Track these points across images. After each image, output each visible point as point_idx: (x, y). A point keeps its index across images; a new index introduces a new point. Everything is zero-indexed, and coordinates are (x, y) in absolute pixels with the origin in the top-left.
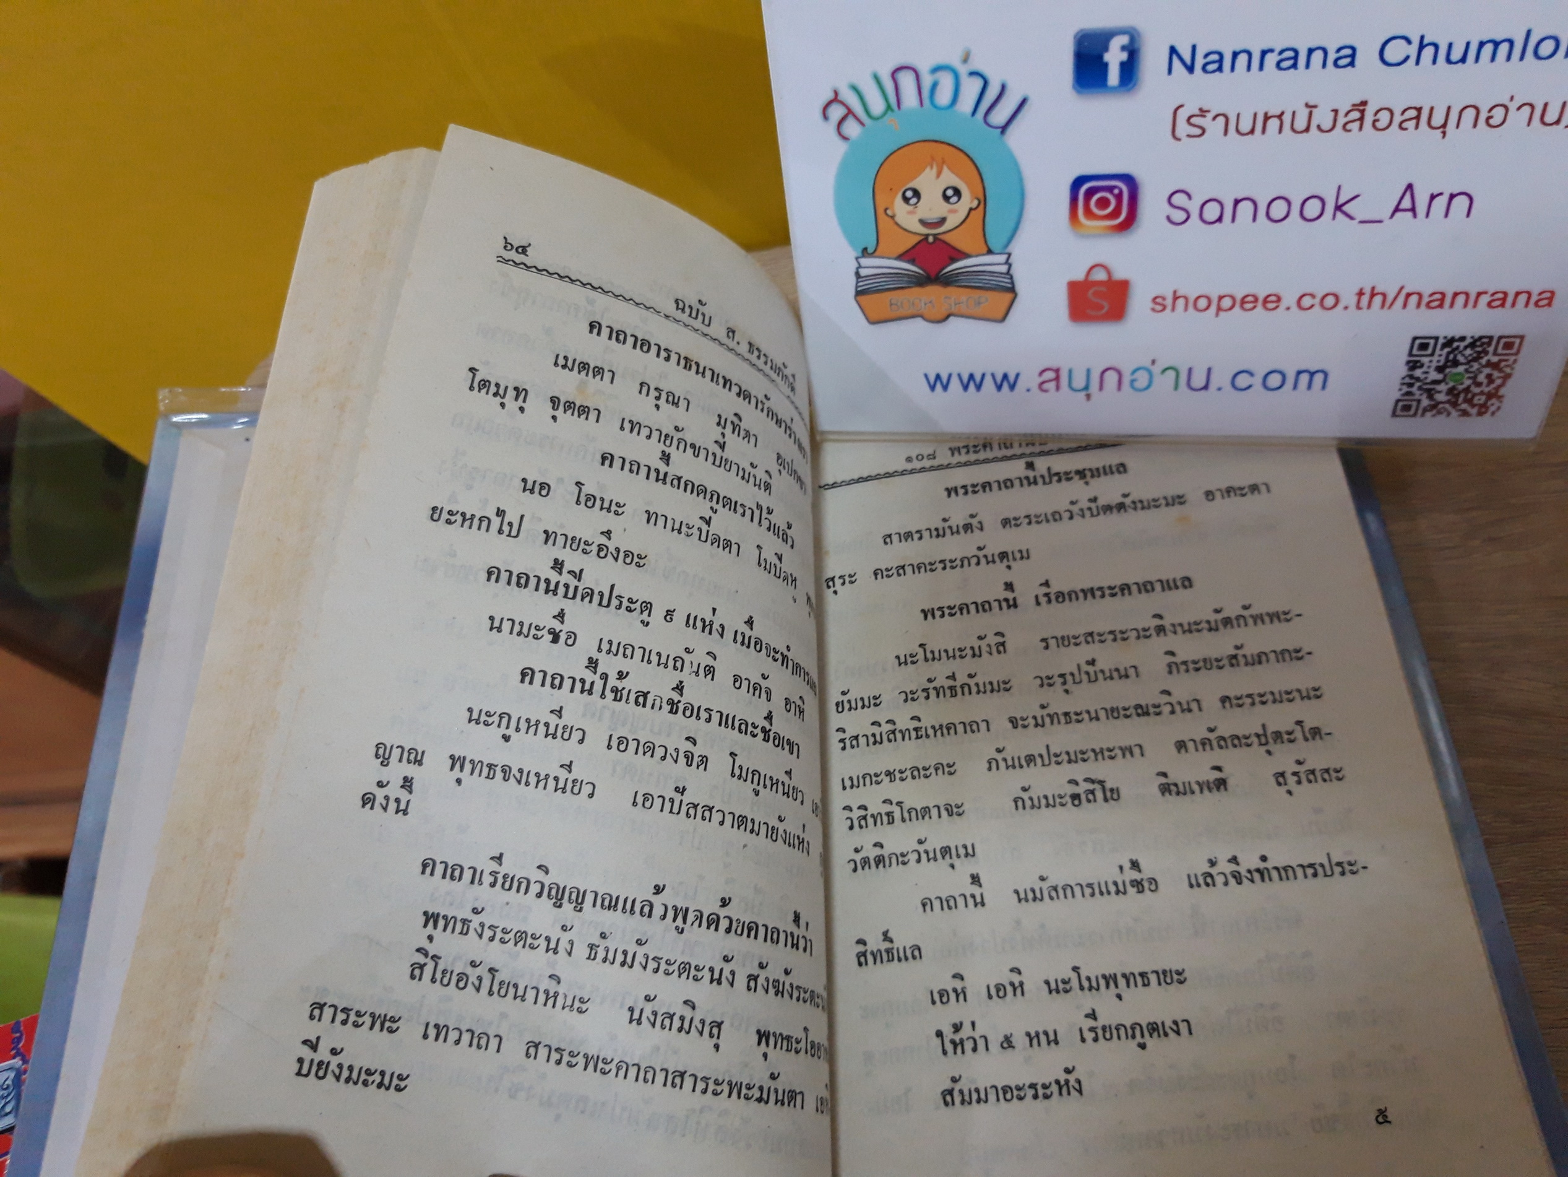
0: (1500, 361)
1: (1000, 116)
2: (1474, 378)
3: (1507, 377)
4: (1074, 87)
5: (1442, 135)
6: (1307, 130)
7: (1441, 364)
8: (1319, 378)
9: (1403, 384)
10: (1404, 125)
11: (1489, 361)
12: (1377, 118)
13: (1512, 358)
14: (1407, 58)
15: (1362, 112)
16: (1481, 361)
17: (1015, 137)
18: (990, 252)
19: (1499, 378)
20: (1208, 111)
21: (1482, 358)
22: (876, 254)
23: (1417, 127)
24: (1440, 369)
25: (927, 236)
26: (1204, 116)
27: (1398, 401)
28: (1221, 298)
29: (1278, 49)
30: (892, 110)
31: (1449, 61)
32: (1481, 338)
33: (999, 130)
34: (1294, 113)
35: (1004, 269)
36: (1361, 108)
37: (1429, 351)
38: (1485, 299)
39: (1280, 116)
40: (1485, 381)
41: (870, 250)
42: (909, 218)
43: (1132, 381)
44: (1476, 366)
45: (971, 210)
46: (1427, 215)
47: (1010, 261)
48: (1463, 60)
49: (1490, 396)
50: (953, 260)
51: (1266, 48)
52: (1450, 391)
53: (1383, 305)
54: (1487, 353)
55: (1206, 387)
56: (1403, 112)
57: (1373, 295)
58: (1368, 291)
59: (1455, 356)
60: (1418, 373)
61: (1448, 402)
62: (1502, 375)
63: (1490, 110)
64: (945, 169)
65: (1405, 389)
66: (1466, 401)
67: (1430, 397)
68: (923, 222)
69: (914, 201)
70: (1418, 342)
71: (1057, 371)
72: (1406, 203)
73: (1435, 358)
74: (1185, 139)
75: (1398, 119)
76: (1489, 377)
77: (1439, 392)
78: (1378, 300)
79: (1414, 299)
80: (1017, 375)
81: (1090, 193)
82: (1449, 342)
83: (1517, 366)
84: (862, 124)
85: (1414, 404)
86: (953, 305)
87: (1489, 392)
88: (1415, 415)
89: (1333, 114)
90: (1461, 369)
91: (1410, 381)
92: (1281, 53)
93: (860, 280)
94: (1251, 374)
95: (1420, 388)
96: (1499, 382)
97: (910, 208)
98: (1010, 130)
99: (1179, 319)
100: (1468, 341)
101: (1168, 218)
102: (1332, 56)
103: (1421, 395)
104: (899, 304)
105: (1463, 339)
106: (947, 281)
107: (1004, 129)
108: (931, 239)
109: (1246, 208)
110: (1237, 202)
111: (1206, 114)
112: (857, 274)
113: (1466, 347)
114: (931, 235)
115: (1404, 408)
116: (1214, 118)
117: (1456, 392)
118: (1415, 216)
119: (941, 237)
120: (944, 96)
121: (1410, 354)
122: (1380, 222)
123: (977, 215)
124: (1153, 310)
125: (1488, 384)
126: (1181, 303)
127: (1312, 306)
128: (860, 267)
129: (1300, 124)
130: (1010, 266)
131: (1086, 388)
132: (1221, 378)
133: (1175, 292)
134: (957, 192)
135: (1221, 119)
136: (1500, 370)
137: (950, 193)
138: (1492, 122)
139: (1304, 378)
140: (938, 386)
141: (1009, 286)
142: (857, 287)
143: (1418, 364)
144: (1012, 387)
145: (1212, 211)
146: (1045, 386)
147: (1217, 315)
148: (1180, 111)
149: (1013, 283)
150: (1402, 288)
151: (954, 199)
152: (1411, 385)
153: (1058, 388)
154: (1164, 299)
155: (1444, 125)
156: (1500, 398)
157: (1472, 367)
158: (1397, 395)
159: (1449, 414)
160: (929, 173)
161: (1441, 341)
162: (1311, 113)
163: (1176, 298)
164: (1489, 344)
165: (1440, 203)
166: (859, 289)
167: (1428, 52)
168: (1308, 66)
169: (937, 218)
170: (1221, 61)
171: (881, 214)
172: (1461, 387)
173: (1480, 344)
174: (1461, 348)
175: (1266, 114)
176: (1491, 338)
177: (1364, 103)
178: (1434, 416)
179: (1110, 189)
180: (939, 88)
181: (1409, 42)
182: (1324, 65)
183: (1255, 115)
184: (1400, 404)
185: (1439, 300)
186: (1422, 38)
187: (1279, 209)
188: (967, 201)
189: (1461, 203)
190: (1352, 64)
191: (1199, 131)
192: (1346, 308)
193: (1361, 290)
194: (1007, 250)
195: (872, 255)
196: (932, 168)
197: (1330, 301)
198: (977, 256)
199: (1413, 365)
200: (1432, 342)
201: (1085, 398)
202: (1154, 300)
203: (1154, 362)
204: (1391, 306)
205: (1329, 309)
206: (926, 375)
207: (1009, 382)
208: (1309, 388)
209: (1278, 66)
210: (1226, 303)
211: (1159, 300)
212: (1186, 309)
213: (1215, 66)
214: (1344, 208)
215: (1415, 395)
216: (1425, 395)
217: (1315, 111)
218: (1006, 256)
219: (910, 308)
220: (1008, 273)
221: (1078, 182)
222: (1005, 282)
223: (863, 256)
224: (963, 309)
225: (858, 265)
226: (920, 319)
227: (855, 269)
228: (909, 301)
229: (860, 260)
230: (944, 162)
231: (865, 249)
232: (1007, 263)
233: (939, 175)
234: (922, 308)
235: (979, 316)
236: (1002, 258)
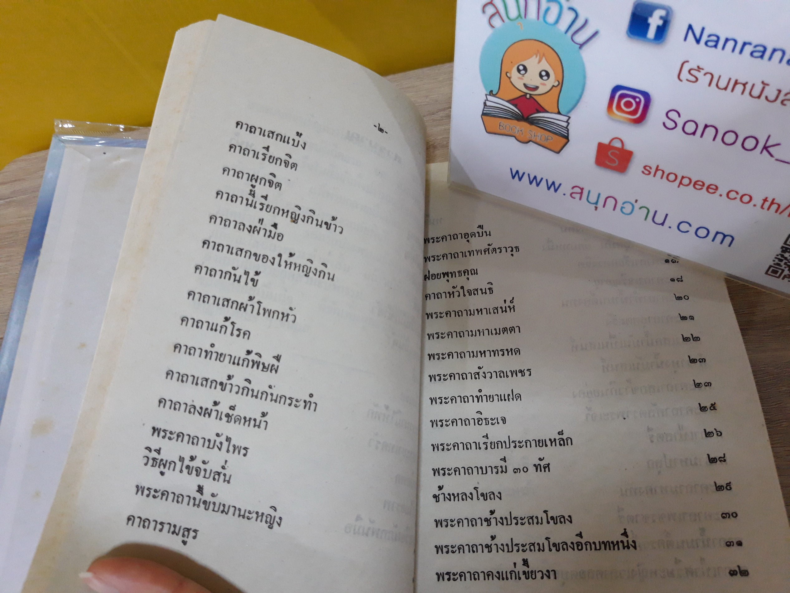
1: (581, 38)
4: (627, 33)
6: (759, 97)
8: (728, 239)
17: (587, 52)
18: (559, 113)
20: (703, 69)
22: (497, 96)
25: (527, 93)
26: (699, 71)
27: (770, 267)
28: (683, 177)
29: (754, 44)
30: (521, 18)
33: (579, 46)
34: (754, 85)
35: (565, 124)
39: (744, 85)
41: (494, 93)
42: (518, 81)
43: (622, 208)
45: (553, 86)
47: (569, 121)
50: (538, 112)
51: (747, 40)
53: (776, 211)
55: (662, 224)
57: (772, 203)
58: (770, 200)
60: (787, 255)
64: (544, 59)
65: (777, 261)
68: (525, 86)
69: (523, 72)
71: (582, 189)
74: (684, 81)
78: (774, 207)
80: (560, 185)
81: (622, 96)
84: (503, 21)
85: (780, 271)
86: (533, 136)
88: (779, 277)
89: (776, 92)
91: (781, 258)
92: (755, 46)
93: (486, 107)
94: (690, 225)
97: (520, 76)
98: (585, 48)
99: (657, 181)
101: (664, 124)
102: (787, 57)
103: (785, 268)
104: (504, 126)
106: (533, 122)
107: (581, 46)
108: (528, 96)
109: (710, 132)
110: (706, 126)
111: (701, 70)
112: (485, 104)
114: (529, 94)
115: (773, 271)
116: (705, 74)
119: (534, 97)
120: (551, 18)
121: (785, 243)
122: (788, 163)
123: (556, 90)
124: (643, 172)
126: (659, 173)
127: (735, 198)
128: (487, 100)
129: (756, 92)
130: (569, 124)
131: (596, 203)
132: (672, 222)
133: (658, 166)
134: (548, 75)
135: (709, 76)
137: (544, 73)
139: (720, 237)
140: (517, 176)
141: (566, 135)
142: (483, 110)
143: (788, 250)
144: (556, 190)
145: (690, 128)
146: (574, 195)
147: (679, 186)
148: (686, 65)
149: (568, 134)
151: (545, 78)
152: (781, 260)
153: (580, 199)
154: (651, 168)
158: (771, 264)
160: (535, 59)
162: (763, 89)
163: (657, 169)
166: (484, 112)
168: (770, 59)
169: (534, 86)
170: (717, 42)
171: (504, 75)
175: (737, 80)
179: (634, 98)
180: (549, 12)
182: (781, 61)
183: (730, 79)
184: (772, 269)
187: (730, 138)
188: (552, 81)
191: (694, 79)
192: (755, 205)
193: (767, 198)
194: (569, 115)
195: (494, 96)
196: (537, 57)
197: (746, 199)
198: (551, 113)
199: (785, 249)
201: (594, 208)
202: (645, 167)
203: (636, 201)
204: (781, 213)
205: (745, 203)
206: (511, 169)
207: (555, 187)
208: (722, 243)
209: (752, 54)
210: (686, 181)
211: (648, 168)
212: (662, 178)
213: (713, 44)
214: (769, 149)
215: (781, 266)
216: (787, 269)
217: (767, 87)
218: (567, 118)
219: (509, 130)
220: (567, 128)
221: (617, 88)
222: (564, 132)
223: (490, 95)
224: (538, 140)
225: (486, 99)
226: (514, 138)
227: (484, 101)
228: (510, 126)
229: (488, 96)
230: (544, 55)
231: (491, 91)
232: (567, 122)
233: (540, 61)
234: (516, 133)
235: (546, 146)
236: (565, 118)
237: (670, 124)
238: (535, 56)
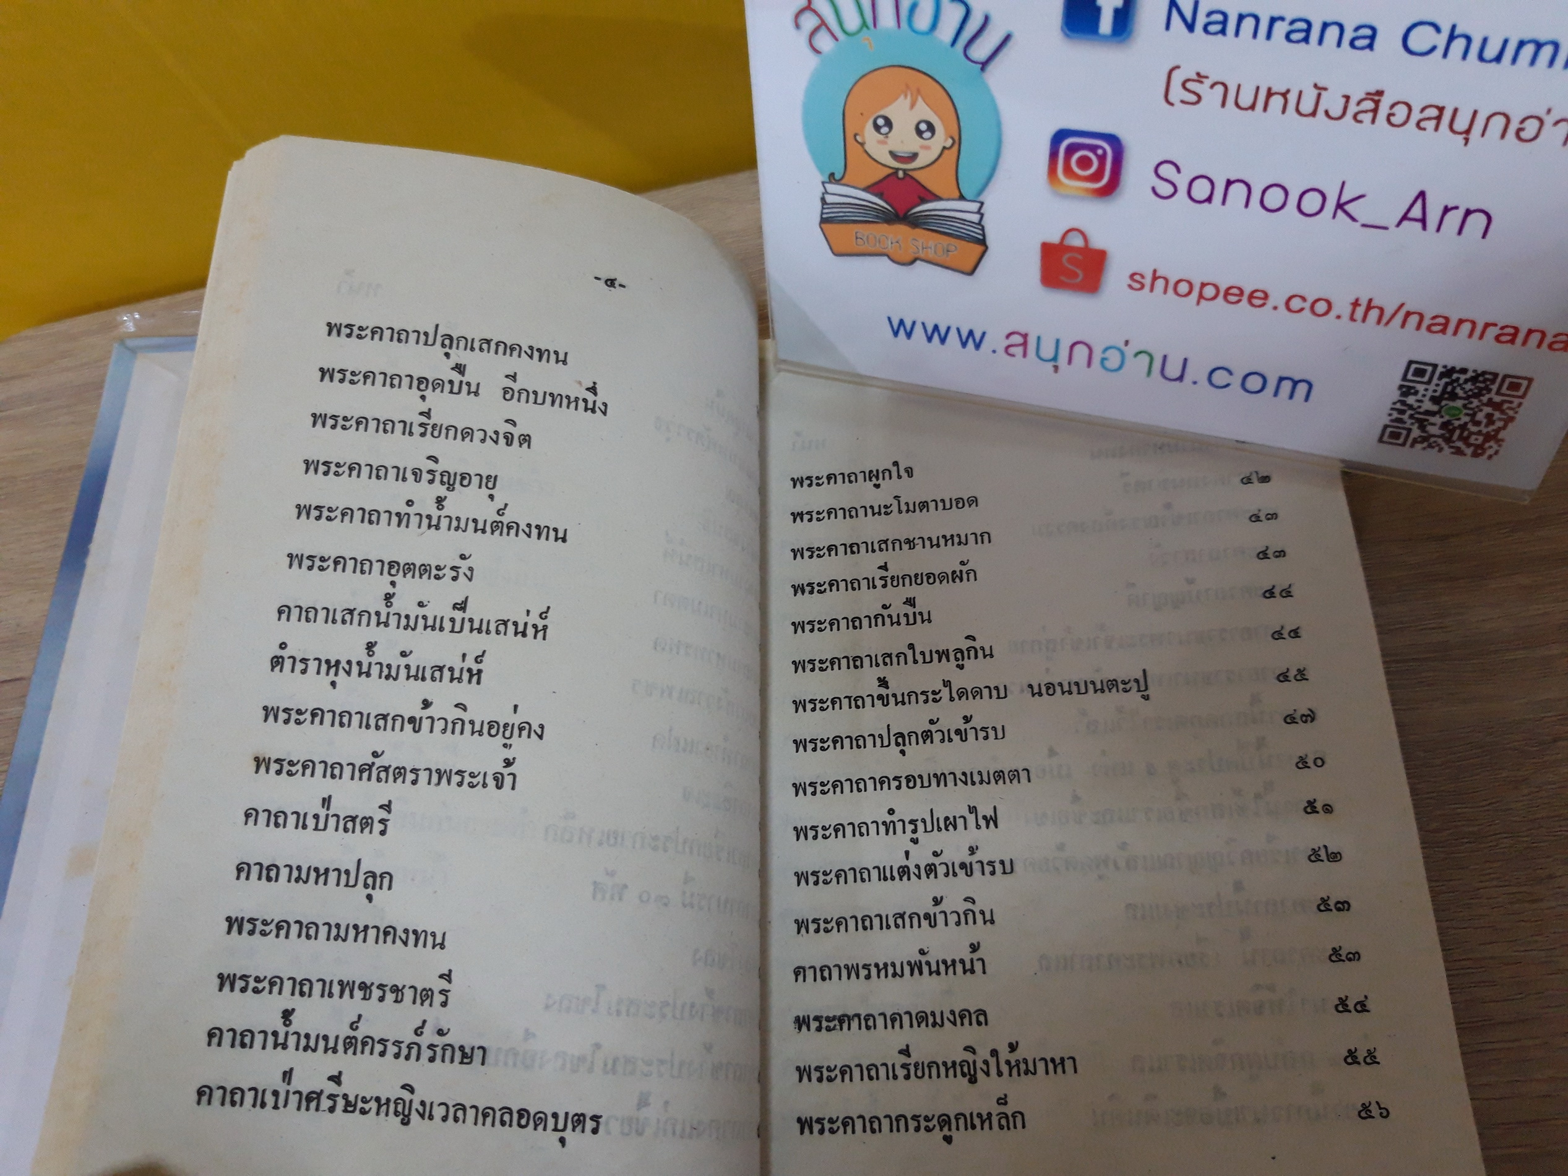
0: (1503, 402)
1: (980, 51)
2: (1473, 415)
3: (1512, 419)
4: (1062, 29)
5: (1464, 142)
6: (1314, 114)
7: (1437, 394)
8: (1302, 388)
9: (1392, 409)
10: (1422, 124)
11: (1490, 400)
12: (1392, 111)
13: (1516, 401)
14: (1434, 48)
15: (1377, 103)
16: (1482, 398)
17: (996, 75)
18: (962, 198)
19: (1500, 419)
20: (1207, 77)
21: (1483, 395)
22: (843, 181)
23: (1437, 129)
24: (1435, 400)
25: (897, 169)
26: (1201, 82)
27: (1386, 427)
28: (1203, 285)
29: (1289, 18)
30: (868, 27)
31: (1481, 58)
32: (1484, 373)
33: (980, 66)
34: (1301, 93)
35: (975, 218)
36: (1376, 98)
37: (1426, 379)
38: (1492, 332)
39: (1284, 95)
40: (1485, 421)
41: (837, 177)
42: (878, 147)
43: (1103, 360)
44: (1476, 402)
45: (944, 148)
46: (1438, 230)
47: (982, 211)
48: (1498, 59)
49: (1488, 437)
50: (923, 201)
51: (1276, 14)
52: (1444, 425)
53: (1379, 322)
54: (1489, 391)
55: (1181, 378)
56: (1423, 110)
57: (1369, 307)
58: (1364, 303)
59: (1454, 388)
60: (1411, 400)
61: (1441, 436)
62: (1505, 417)
63: (1522, 122)
64: (920, 99)
65: (1395, 415)
66: (1461, 438)
67: (1422, 428)
68: (893, 154)
69: (885, 130)
70: (1414, 366)
71: (1025, 336)
72: (1416, 212)
73: (1432, 387)
74: (1178, 104)
75: (1416, 116)
76: (1489, 416)
77: (1433, 424)
78: (1374, 314)
79: (1414, 320)
80: (984, 334)
81: (1071, 150)
82: (1449, 372)
83: (1521, 410)
84: (836, 39)
85: (1404, 432)
86: (920, 248)
87: (1488, 433)
88: (1403, 444)
89: (1344, 100)
90: (1459, 403)
91: (1401, 408)
92: (1292, 22)
93: (825, 206)
94: (1230, 373)
95: (1411, 416)
96: (1500, 424)
97: (881, 137)
98: (991, 67)
99: (1157, 300)
100: (1470, 374)
101: (1154, 190)
102: (1348, 35)
103: (1412, 424)
104: (865, 239)
105: (1464, 371)
106: (916, 222)
107: (984, 65)
108: (901, 174)
109: (1238, 192)
110: (1229, 183)
111: (1203, 80)
112: (823, 200)
113: (1466, 381)
114: (901, 169)
115: (1392, 435)
116: (1212, 86)
117: (1451, 427)
118: (1424, 228)
119: (910, 173)
120: (923, 20)
121: (1404, 378)
122: (1386, 228)
123: (951, 155)
124: (1130, 287)
125: (1487, 426)
126: (1160, 283)
127: (1302, 310)
128: (826, 192)
129: (1307, 106)
130: (982, 215)
131: (1055, 359)
133: (1155, 271)
134: (931, 128)
135: (1220, 89)
136: (1503, 412)
137: (923, 127)
138: (1523, 135)
139: (1287, 386)
140: (902, 332)
141: (981, 237)
142: (822, 213)
143: (1413, 391)
144: (978, 346)
145: (1201, 189)
146: (1012, 350)
147: (1198, 303)
148: (1175, 74)
149: (984, 235)
150: (1402, 305)
151: (927, 135)
152: (1402, 412)
153: (1025, 355)
154: (1143, 277)
155: (1468, 131)
156: (1499, 442)
157: (1471, 403)
158: (1386, 420)
159: (1441, 450)
160: (903, 102)
161: (1440, 369)
162: (1319, 95)
163: (1155, 278)
164: (1493, 381)
165: (1454, 218)
166: (824, 216)
167: (1459, 45)
168: (1320, 42)
169: (910, 153)
170: (1224, 23)
171: (850, 140)
172: (1456, 423)
173: (1482, 380)
174: (1461, 381)
175: (1269, 90)
176: (1496, 375)
177: (1380, 93)
178: (1424, 448)
179: (1093, 148)
180: (918, 11)
181: (1438, 29)
182: (1339, 44)
183: (1258, 88)
184: (1389, 430)
185: (1442, 325)
186: (1454, 27)
187: (1274, 198)
188: (941, 139)
189: (1477, 222)
190: (1370, 46)
191: (1194, 98)
192: (1339, 317)
193: (1357, 300)
194: (981, 199)
195: (838, 182)
196: (906, 96)
197: (1321, 307)
198: (948, 200)
199: (1406, 390)
200: (1430, 369)
201: (1052, 369)
202: (1132, 276)
203: (1127, 343)
204: (1387, 323)
205: (1319, 315)
206: (889, 319)
207: (974, 340)
208: (1291, 397)
209: (1288, 37)
210: (1209, 291)
211: (1137, 277)
212: (1165, 292)
213: (1218, 27)
214: (1347, 207)
215: (1405, 423)
216: (1416, 425)
217: (1323, 93)
218: (978, 205)
219: (876, 244)
220: (979, 223)
221: (1059, 136)
222: (976, 232)
223: (830, 182)
224: (931, 254)
225: (824, 191)
226: (886, 258)
227: (821, 195)
228: (875, 237)
229: (827, 186)
230: (919, 91)
231: (832, 175)
232: (979, 212)
233: (913, 105)
234: (890, 248)
235: (947, 265)
236: (974, 207)
237: (1165, 189)
238: (902, 97)
